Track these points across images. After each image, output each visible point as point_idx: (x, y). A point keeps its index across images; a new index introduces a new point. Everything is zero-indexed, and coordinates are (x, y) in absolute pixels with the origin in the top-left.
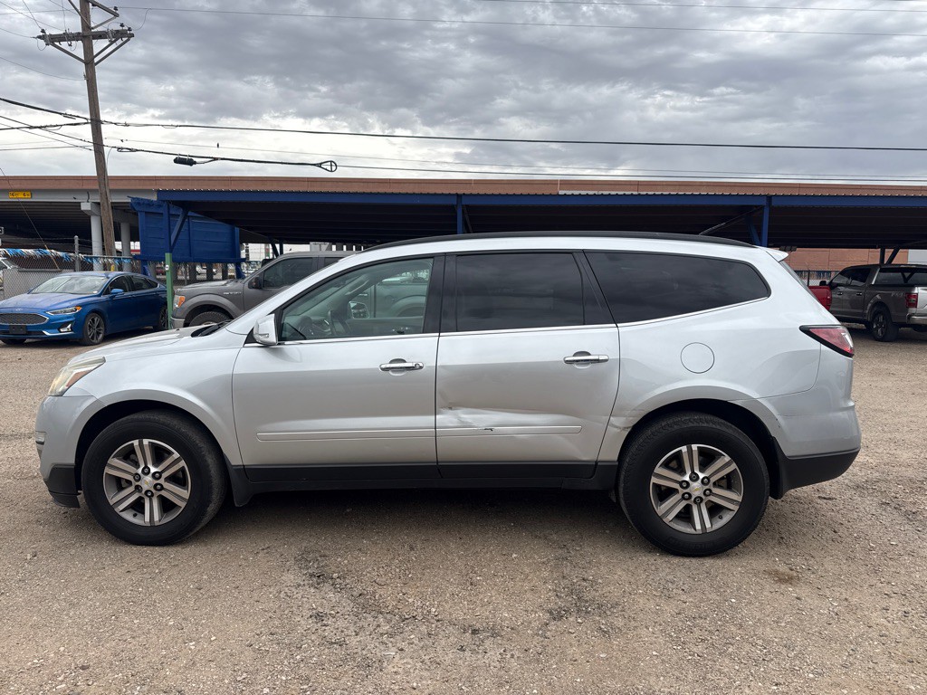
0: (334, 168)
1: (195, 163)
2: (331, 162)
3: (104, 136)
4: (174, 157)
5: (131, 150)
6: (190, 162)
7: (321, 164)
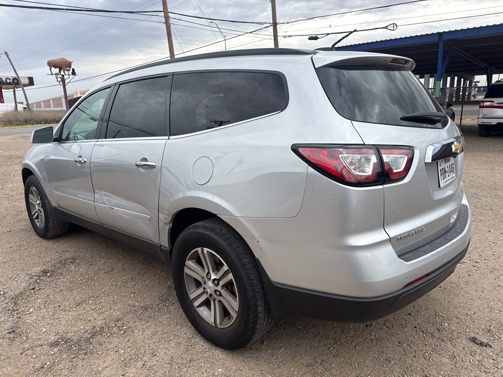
0: (395, 28)
1: (318, 38)
2: (394, 24)
3: (278, 31)
4: (309, 36)
5: (290, 36)
6: (316, 38)
7: (387, 27)
